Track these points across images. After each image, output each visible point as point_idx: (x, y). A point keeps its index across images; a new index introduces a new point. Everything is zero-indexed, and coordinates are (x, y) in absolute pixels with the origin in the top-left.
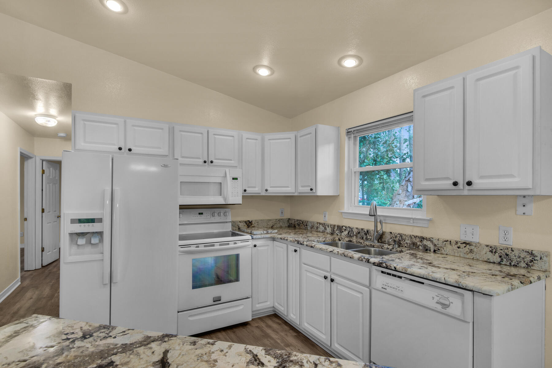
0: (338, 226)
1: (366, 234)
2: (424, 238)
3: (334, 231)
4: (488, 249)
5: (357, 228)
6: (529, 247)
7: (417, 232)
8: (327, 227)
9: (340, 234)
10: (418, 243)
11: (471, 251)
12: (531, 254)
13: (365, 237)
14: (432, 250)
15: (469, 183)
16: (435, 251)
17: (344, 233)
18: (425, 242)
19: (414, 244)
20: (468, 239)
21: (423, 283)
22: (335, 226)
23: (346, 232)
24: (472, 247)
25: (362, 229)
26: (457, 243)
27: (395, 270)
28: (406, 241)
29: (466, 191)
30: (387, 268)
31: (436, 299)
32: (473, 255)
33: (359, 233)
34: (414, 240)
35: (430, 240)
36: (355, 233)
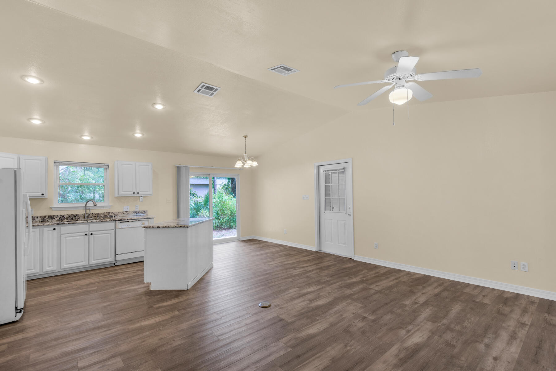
0: (49, 216)
1: (75, 217)
2: (110, 213)
3: (44, 219)
4: (133, 212)
5: (68, 215)
6: (143, 210)
7: (105, 211)
8: (36, 218)
9: (51, 220)
10: (107, 215)
11: (128, 214)
12: (144, 211)
13: (74, 218)
14: (114, 217)
15: (138, 193)
16: (115, 217)
17: (55, 219)
18: (110, 214)
19: (105, 216)
20: (126, 210)
21: (136, 221)
22: (45, 216)
23: (58, 218)
24: (128, 213)
25: (72, 215)
26: (123, 212)
27: (128, 219)
28: (101, 215)
29: (136, 195)
30: (124, 220)
31: (141, 223)
32: (129, 215)
33: (69, 217)
34: (105, 214)
35: (112, 213)
36: (66, 218)
